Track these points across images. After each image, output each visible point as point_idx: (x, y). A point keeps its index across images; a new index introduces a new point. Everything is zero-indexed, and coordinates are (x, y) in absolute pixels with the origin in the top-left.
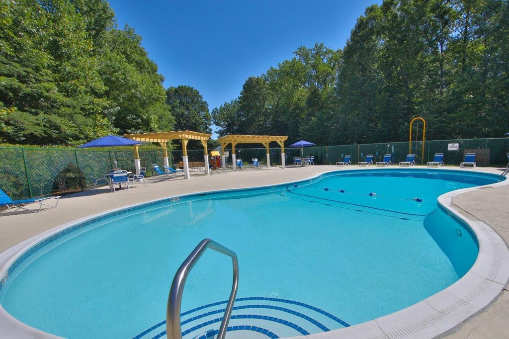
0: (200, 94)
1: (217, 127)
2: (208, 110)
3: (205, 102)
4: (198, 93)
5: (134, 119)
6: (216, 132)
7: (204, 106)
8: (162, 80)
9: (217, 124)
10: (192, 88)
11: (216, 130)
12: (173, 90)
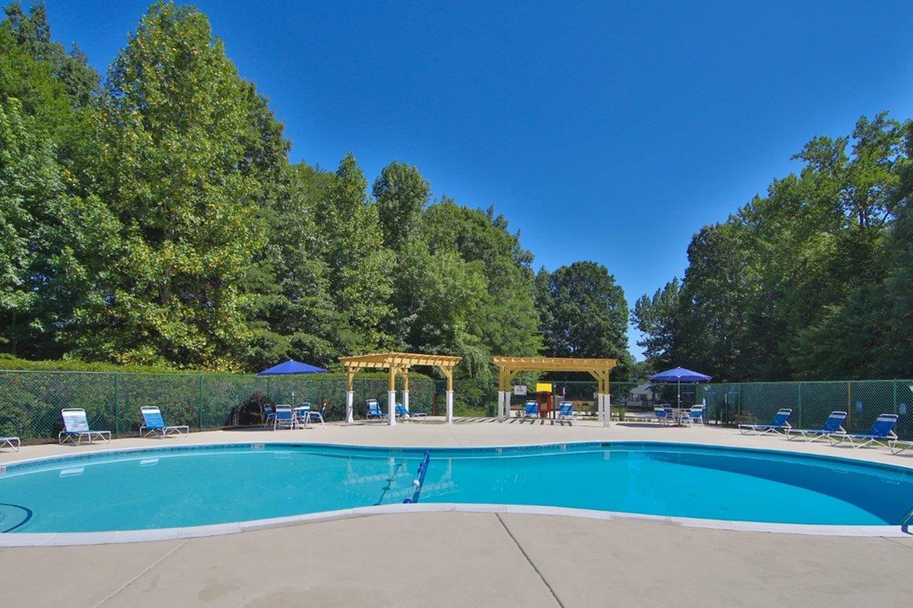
0: (609, 274)
1: (642, 333)
2: (624, 303)
3: (619, 288)
4: (605, 272)
5: (432, 330)
6: (639, 344)
7: (617, 296)
8: (528, 259)
9: (643, 328)
10: (595, 265)
11: (641, 340)
12: (564, 271)
